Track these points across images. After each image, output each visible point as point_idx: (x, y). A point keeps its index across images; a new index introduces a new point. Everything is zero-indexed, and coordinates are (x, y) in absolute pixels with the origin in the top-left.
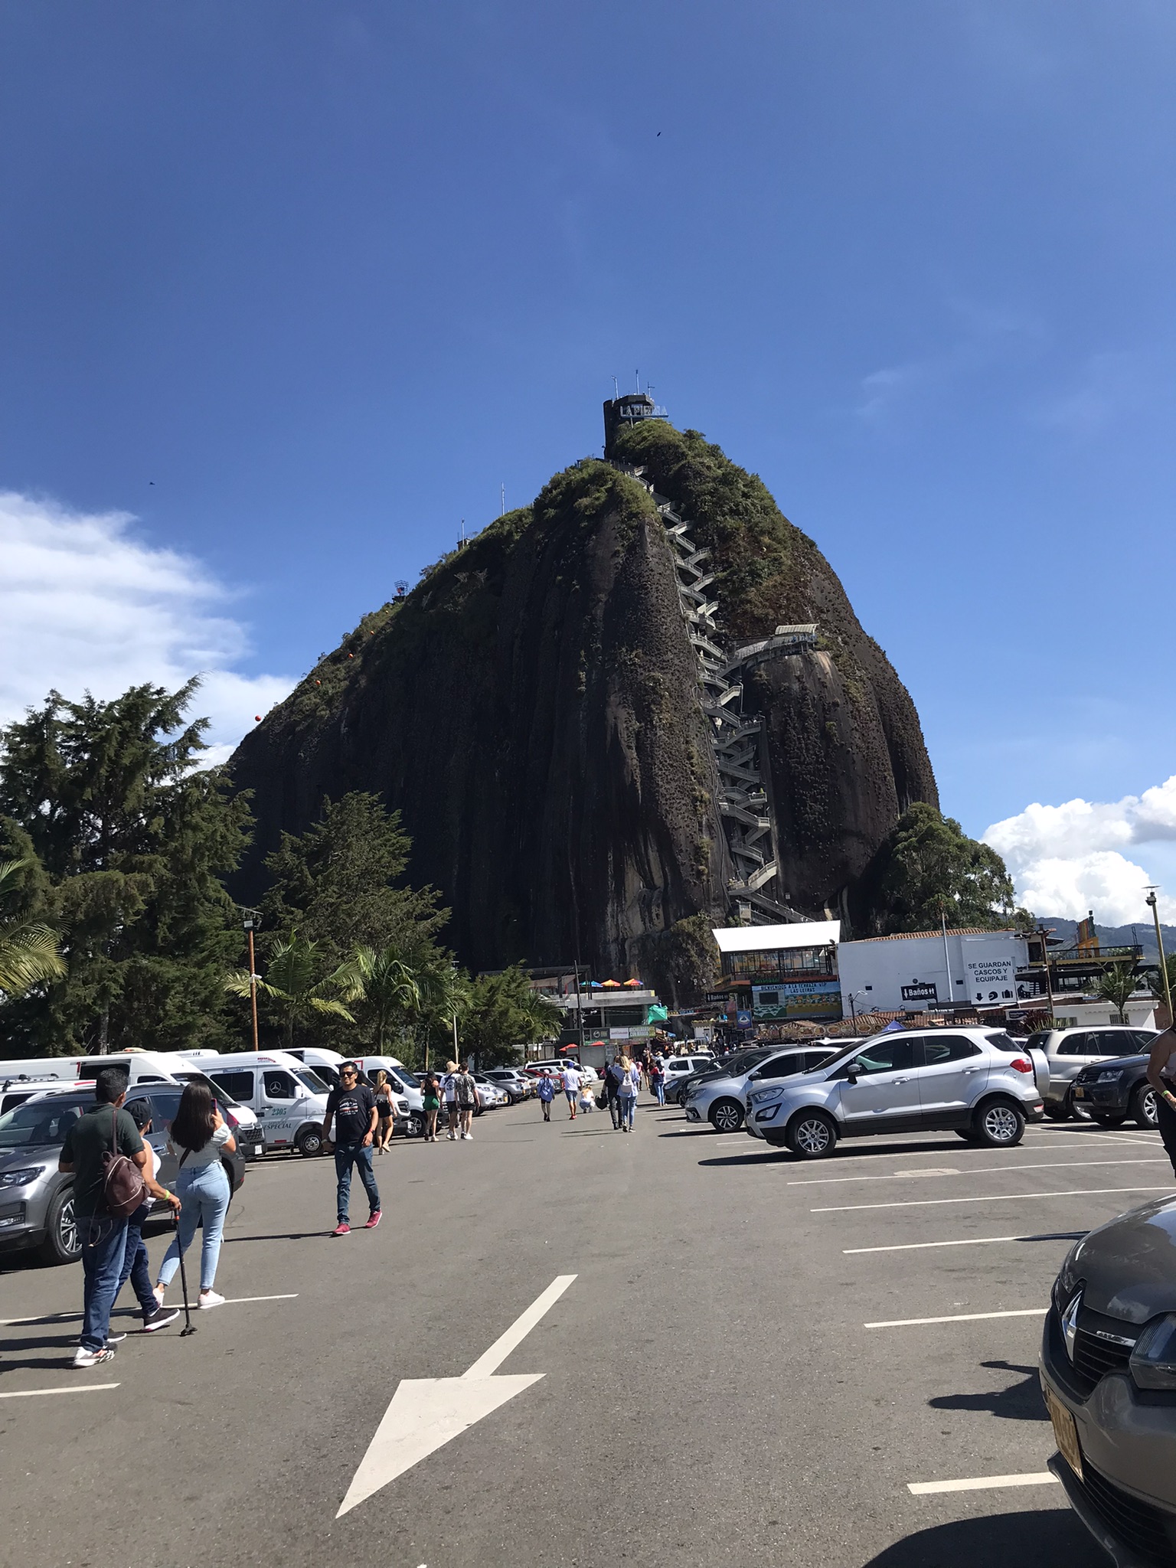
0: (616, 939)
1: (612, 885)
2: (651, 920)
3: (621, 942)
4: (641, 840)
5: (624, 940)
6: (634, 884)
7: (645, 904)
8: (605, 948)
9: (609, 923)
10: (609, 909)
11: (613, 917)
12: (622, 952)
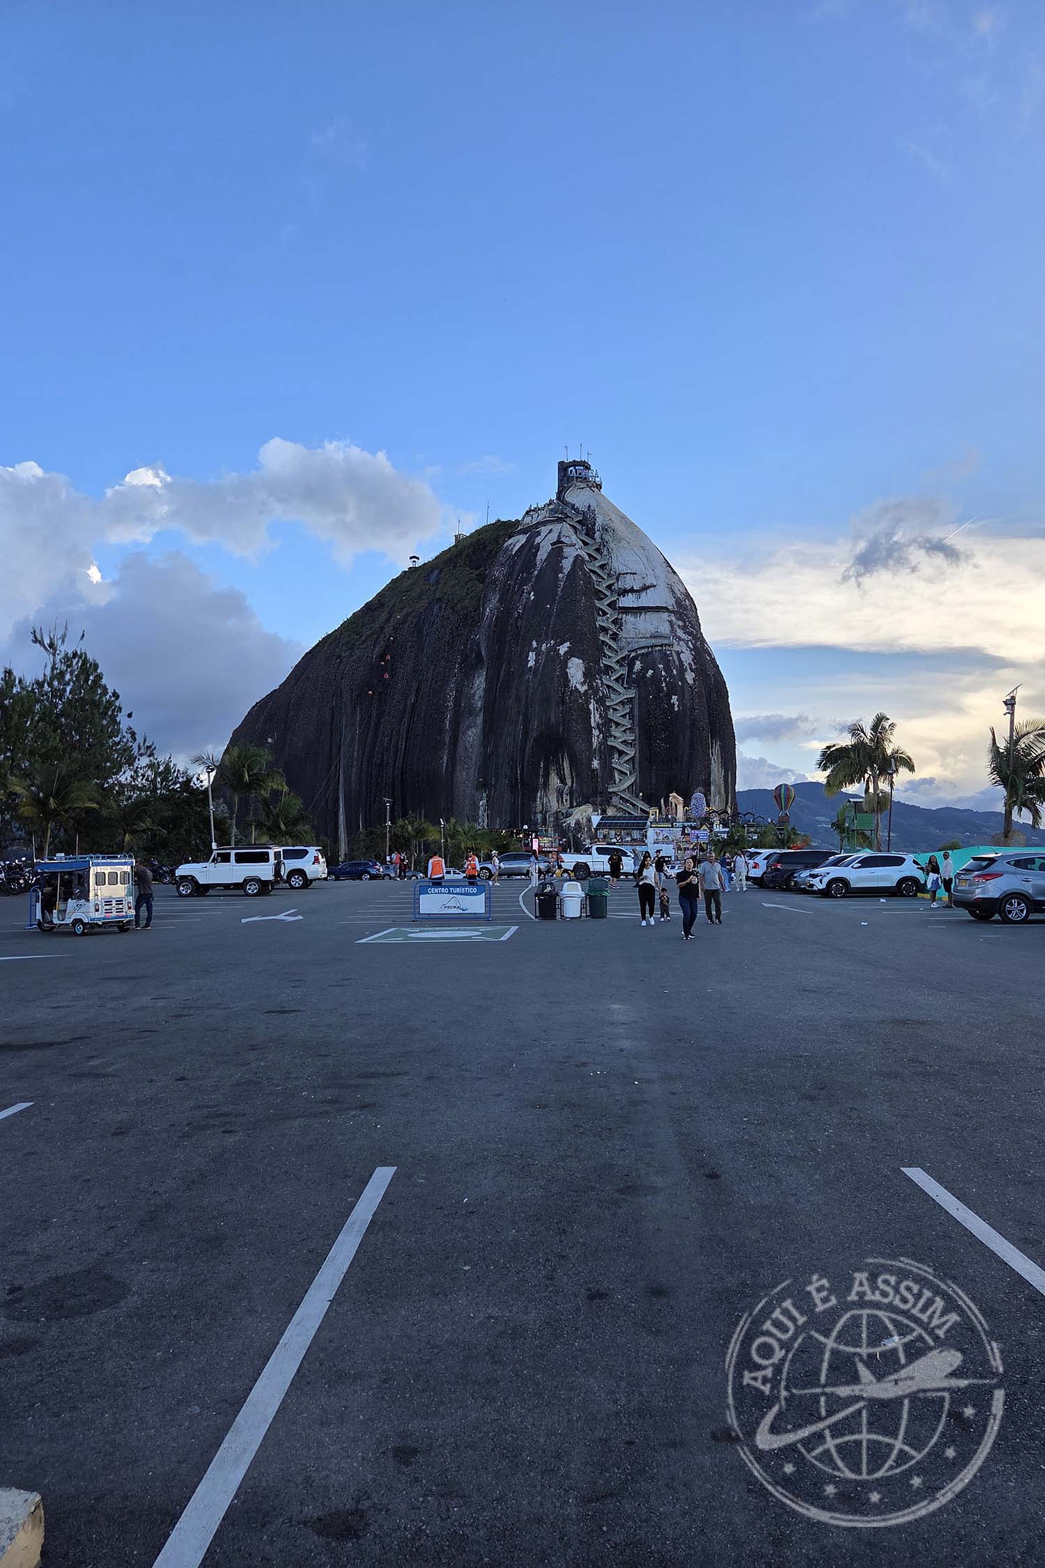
0: (541, 812)
1: (541, 780)
2: (562, 802)
3: (544, 813)
4: (560, 756)
5: (546, 812)
6: (555, 781)
7: (560, 793)
8: (535, 817)
9: (538, 802)
10: (539, 794)
11: (541, 799)
12: (544, 819)
